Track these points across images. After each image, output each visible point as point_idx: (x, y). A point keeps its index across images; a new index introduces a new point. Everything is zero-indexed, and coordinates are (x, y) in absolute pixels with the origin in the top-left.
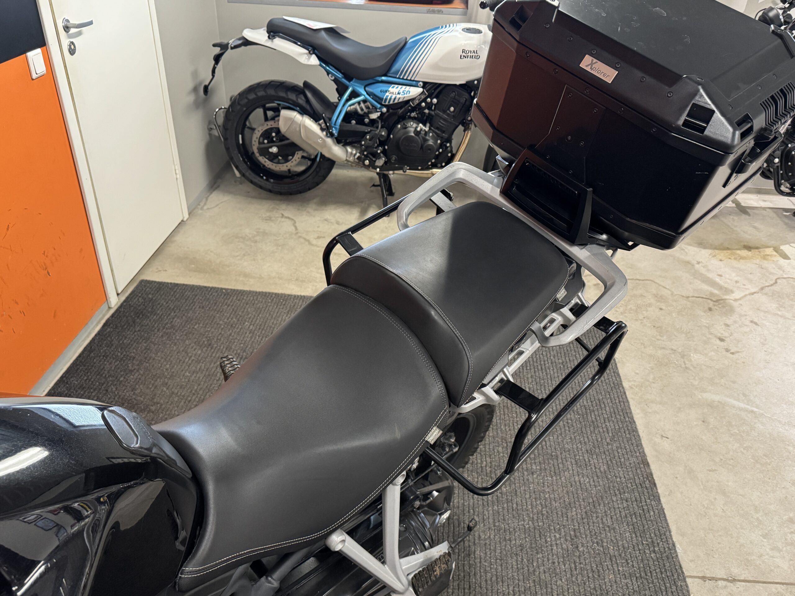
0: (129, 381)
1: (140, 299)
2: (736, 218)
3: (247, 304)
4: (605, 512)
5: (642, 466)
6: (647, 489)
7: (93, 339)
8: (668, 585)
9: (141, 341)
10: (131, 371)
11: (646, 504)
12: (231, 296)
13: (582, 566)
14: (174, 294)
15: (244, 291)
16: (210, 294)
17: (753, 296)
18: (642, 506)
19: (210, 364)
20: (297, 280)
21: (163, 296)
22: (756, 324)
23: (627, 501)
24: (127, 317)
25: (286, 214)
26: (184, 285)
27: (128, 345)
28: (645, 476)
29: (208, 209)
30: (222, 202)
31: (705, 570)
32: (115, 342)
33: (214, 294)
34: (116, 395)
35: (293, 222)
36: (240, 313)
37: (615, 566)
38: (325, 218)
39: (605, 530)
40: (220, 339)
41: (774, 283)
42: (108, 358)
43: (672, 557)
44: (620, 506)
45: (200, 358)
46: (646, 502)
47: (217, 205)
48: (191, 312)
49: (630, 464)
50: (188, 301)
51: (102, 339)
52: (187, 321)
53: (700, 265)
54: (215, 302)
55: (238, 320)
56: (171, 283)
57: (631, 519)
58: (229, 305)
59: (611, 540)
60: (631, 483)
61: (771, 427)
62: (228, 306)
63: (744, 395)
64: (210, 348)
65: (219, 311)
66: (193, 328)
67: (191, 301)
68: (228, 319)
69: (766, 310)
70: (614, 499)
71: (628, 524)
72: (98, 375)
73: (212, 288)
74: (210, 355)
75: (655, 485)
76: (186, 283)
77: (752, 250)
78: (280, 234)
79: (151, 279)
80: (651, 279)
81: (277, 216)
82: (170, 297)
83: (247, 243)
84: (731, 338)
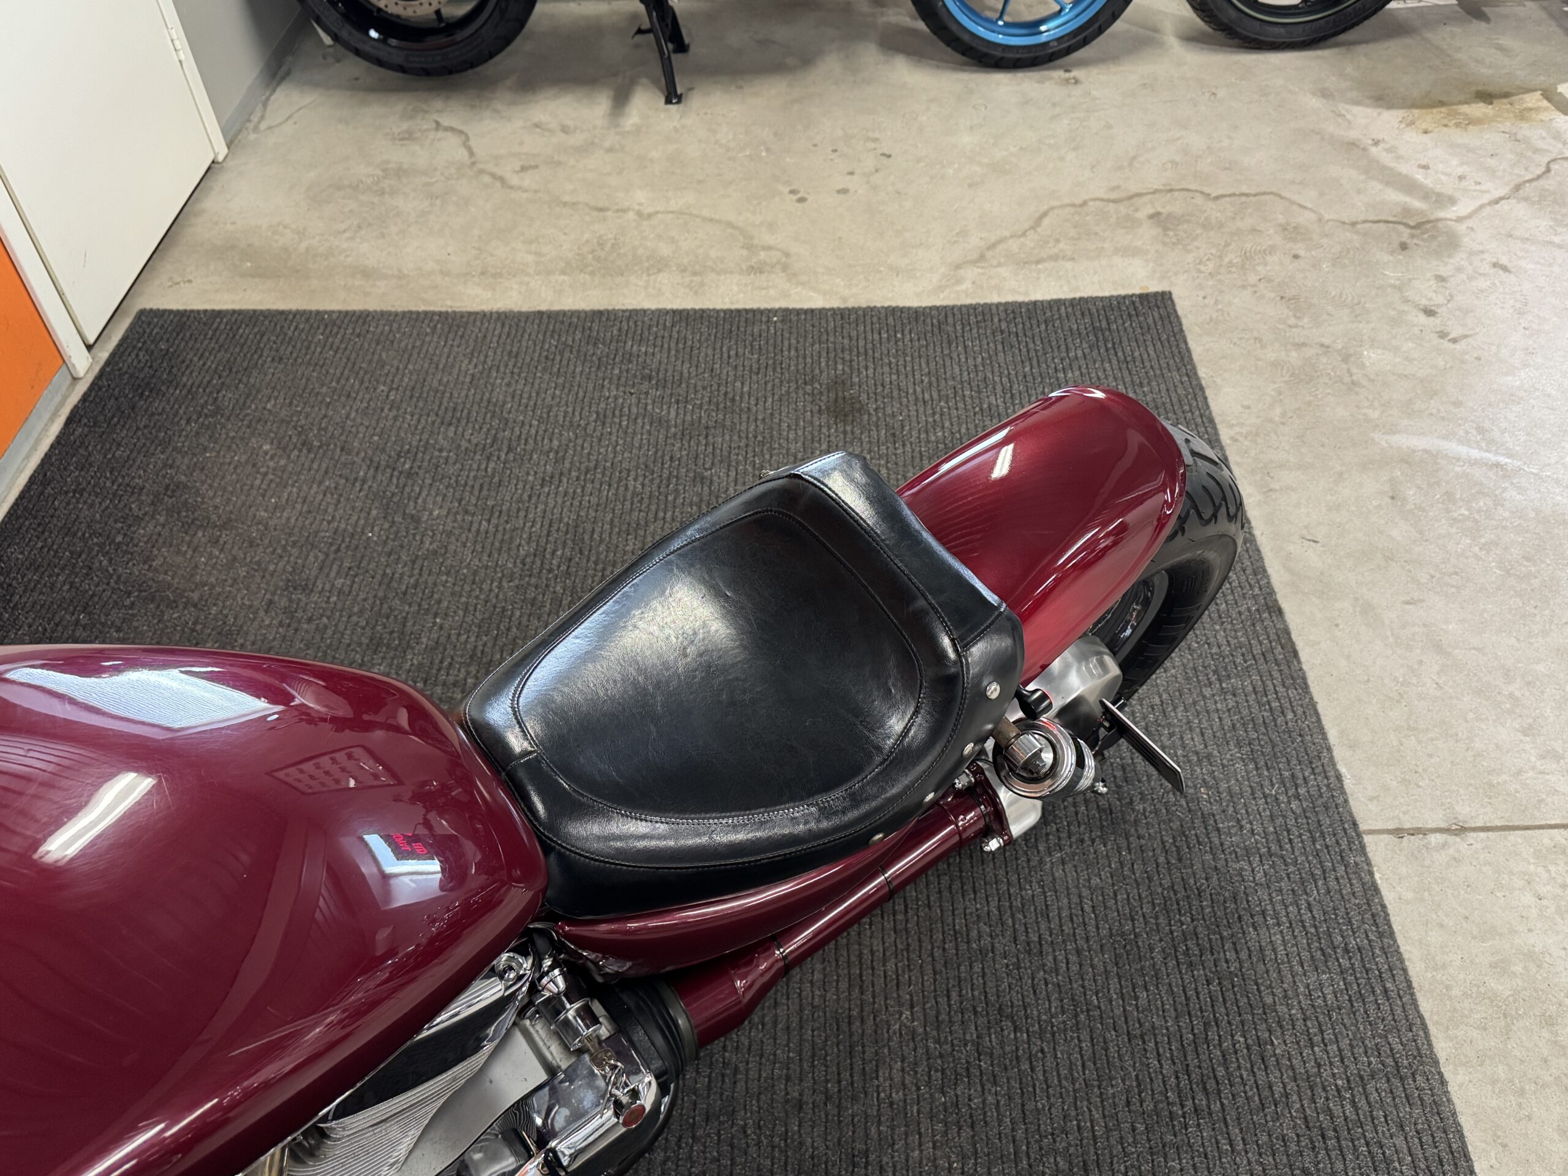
0: (136, 541)
1: (141, 354)
2: (1457, 30)
3: (377, 344)
4: (1188, 722)
5: (1265, 615)
6: (1278, 664)
7: (48, 456)
8: (1328, 865)
9: (152, 448)
10: (139, 519)
11: (1278, 699)
12: (340, 328)
13: (1143, 842)
14: (213, 335)
15: (368, 313)
16: (292, 328)
17: (1497, 207)
18: (1269, 702)
19: (310, 488)
20: (483, 273)
21: (191, 343)
22: (1505, 269)
23: (1234, 695)
24: (116, 399)
25: (446, 121)
26: (234, 311)
27: (126, 462)
28: (1273, 637)
29: (270, 128)
30: (300, 109)
31: (1401, 815)
32: (97, 458)
33: (301, 326)
34: (111, 576)
35: (463, 138)
36: (364, 365)
37: (1214, 836)
38: (536, 120)
39: (1189, 761)
40: (326, 429)
41: (1544, 173)
42: (86, 495)
43: (1337, 806)
44: (1219, 706)
45: (285, 476)
46: (1276, 693)
47: (290, 117)
48: (254, 373)
49: (1240, 613)
50: (245, 349)
51: (67, 453)
52: (249, 395)
53: (1381, 146)
54: (305, 344)
55: (362, 383)
56: (205, 311)
57: (1246, 731)
58: (338, 348)
59: (1204, 779)
60: (1243, 655)
61: (1539, 496)
62: (336, 352)
63: (1481, 430)
64: (305, 451)
65: (316, 364)
66: (264, 408)
67: (254, 347)
68: (338, 383)
69: (1527, 235)
70: (1207, 692)
71: (1239, 745)
72: (66, 535)
73: (297, 314)
74: (306, 466)
75: (1295, 652)
76: (237, 307)
77: (1495, 101)
78: (436, 169)
79: (162, 307)
80: (1274, 190)
81: (425, 127)
82: (206, 343)
83: (363, 198)
84: (1449, 306)
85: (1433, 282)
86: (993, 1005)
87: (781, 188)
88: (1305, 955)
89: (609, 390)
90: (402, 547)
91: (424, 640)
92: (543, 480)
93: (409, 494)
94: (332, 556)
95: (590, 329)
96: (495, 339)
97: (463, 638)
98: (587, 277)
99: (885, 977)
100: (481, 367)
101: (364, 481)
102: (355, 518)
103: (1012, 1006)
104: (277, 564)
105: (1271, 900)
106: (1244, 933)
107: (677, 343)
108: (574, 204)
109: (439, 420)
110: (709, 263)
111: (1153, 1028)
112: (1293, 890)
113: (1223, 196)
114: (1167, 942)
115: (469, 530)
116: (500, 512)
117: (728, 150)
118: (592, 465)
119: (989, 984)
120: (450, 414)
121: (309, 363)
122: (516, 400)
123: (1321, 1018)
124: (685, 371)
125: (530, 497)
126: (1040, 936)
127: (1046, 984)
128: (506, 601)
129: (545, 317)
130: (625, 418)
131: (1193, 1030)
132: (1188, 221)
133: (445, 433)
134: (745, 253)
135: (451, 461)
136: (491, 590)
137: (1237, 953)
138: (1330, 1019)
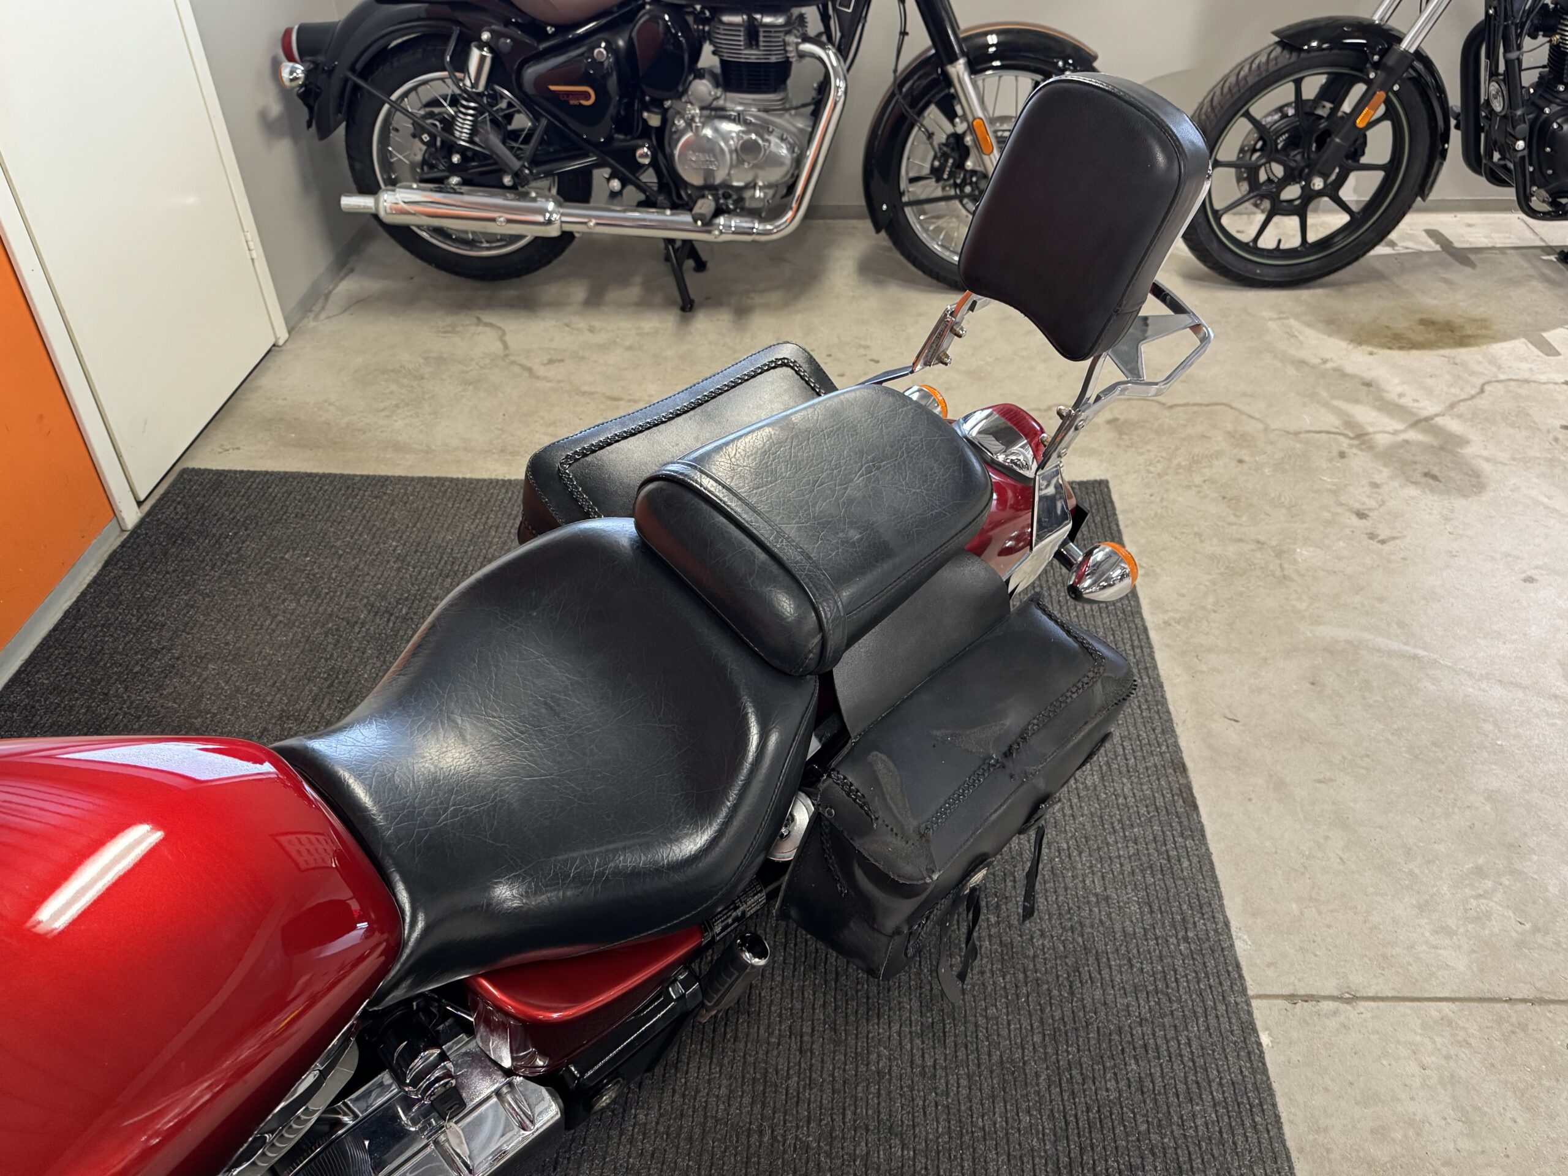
0: (151, 672)
1: (179, 507)
3: (392, 505)
4: (1091, 867)
5: (1170, 771)
6: (1178, 817)
7: (84, 593)
8: (1210, 1003)
9: (178, 590)
10: (156, 652)
11: (1176, 848)
12: (360, 490)
13: (1039, 975)
14: (246, 493)
15: (387, 478)
16: (317, 488)
17: (1432, 422)
18: (1167, 851)
21: (225, 499)
22: (1435, 478)
23: (1136, 843)
24: (151, 546)
25: (487, 318)
26: (267, 473)
27: (152, 601)
28: (1176, 791)
29: (329, 317)
30: (358, 302)
31: (1297, 983)
32: (127, 597)
33: (326, 488)
34: (125, 702)
35: (502, 333)
36: (377, 523)
37: (1105, 972)
38: (566, 321)
39: (1088, 902)
40: (335, 578)
41: (1478, 394)
42: (112, 629)
43: (1223, 950)
44: (1121, 853)
46: (1175, 842)
47: (347, 309)
48: (278, 527)
49: (1147, 768)
50: (273, 506)
51: (101, 592)
52: (272, 545)
53: (1329, 365)
54: (328, 503)
55: (373, 537)
56: (242, 472)
57: (1144, 877)
58: (356, 507)
59: (1101, 920)
60: (1147, 807)
61: (1452, 688)
62: (354, 511)
63: (1401, 624)
64: (314, 596)
65: (334, 521)
66: (282, 558)
67: (280, 504)
68: (352, 537)
70: (1111, 840)
71: (1135, 889)
72: (90, 664)
73: (324, 476)
74: (313, 610)
75: (1195, 807)
76: (271, 469)
77: (1437, 328)
78: (472, 359)
79: (203, 467)
80: (1224, 401)
81: (467, 322)
82: (238, 499)
83: (404, 381)
84: (1381, 510)
85: (1367, 489)
86: (885, 1124)
88: (1181, 1087)
99: (787, 1094)
101: (363, 624)
102: (349, 657)
103: (902, 1126)
104: (274, 696)
105: (1154, 1035)
106: (1125, 1064)
108: (592, 393)
111: (1032, 1150)
112: (1175, 1026)
113: (1177, 405)
114: (1053, 1071)
119: (883, 1104)
121: (328, 520)
123: (1191, 1149)
126: (935, 1061)
127: (936, 1105)
131: (1069, 1152)
132: (1143, 427)
133: (442, 584)
137: (1117, 1082)
138: (1200, 1149)
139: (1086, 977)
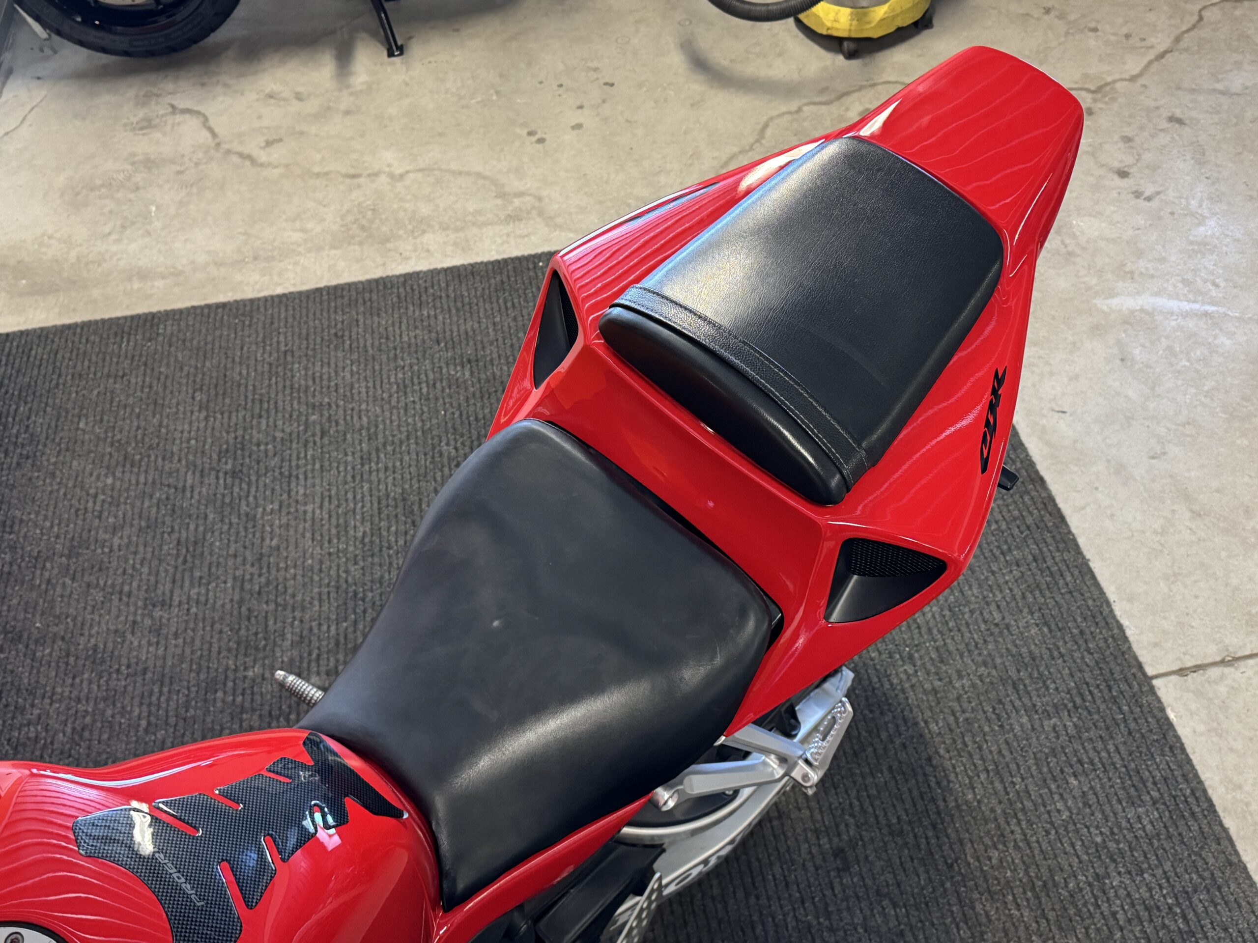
3: (170, 346)
4: (984, 598)
6: (1050, 532)
8: (1125, 708)
11: (1056, 563)
12: (129, 334)
13: (967, 715)
14: (7, 361)
16: (84, 341)
17: (1163, 61)
18: (1048, 568)
19: (143, 503)
20: (255, 258)
22: (1180, 121)
23: (1018, 566)
25: (181, 103)
26: (21, 333)
28: (1040, 506)
30: (32, 109)
31: (1182, 656)
36: (163, 369)
37: (1026, 699)
38: (267, 91)
40: (143, 441)
41: (1198, 22)
43: (1123, 654)
46: (1053, 558)
47: (24, 119)
48: (58, 394)
50: (43, 370)
52: (59, 417)
53: (1053, 14)
54: (101, 355)
58: (133, 357)
59: (1007, 649)
60: (1019, 527)
63: (1186, 283)
64: (128, 466)
65: (116, 376)
66: (77, 429)
67: (50, 368)
68: (142, 392)
69: (1194, 86)
74: (134, 481)
76: (23, 327)
78: (183, 156)
81: (162, 112)
83: (119, 195)
84: (1139, 165)
85: (1121, 144)
86: (871, 888)
87: (518, 130)
89: (403, 359)
90: (245, 547)
91: (289, 636)
92: (362, 458)
93: (239, 494)
94: (180, 568)
95: (370, 300)
96: (282, 324)
97: (325, 628)
98: (357, 247)
100: (275, 355)
101: (193, 488)
102: (192, 527)
104: (131, 584)
105: (1084, 749)
107: (455, 301)
108: (327, 174)
109: (248, 415)
110: (470, 218)
114: (1006, 804)
115: (305, 520)
116: (330, 497)
117: (461, 98)
118: (403, 436)
120: (258, 406)
121: (109, 376)
122: (317, 381)
123: (1145, 847)
124: (469, 329)
125: (353, 477)
126: (898, 817)
128: (355, 584)
129: (324, 293)
130: (424, 385)
133: (258, 426)
134: (499, 202)
135: (271, 454)
136: (339, 576)
137: (1065, 802)
138: (1152, 846)
139: (1009, 707)
